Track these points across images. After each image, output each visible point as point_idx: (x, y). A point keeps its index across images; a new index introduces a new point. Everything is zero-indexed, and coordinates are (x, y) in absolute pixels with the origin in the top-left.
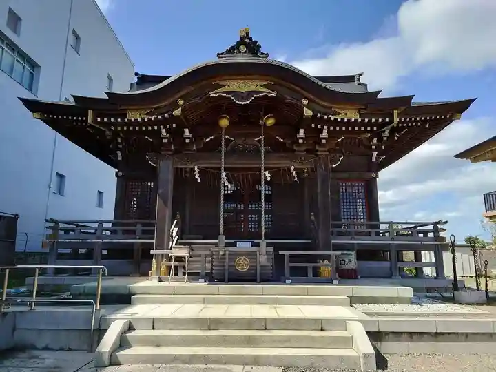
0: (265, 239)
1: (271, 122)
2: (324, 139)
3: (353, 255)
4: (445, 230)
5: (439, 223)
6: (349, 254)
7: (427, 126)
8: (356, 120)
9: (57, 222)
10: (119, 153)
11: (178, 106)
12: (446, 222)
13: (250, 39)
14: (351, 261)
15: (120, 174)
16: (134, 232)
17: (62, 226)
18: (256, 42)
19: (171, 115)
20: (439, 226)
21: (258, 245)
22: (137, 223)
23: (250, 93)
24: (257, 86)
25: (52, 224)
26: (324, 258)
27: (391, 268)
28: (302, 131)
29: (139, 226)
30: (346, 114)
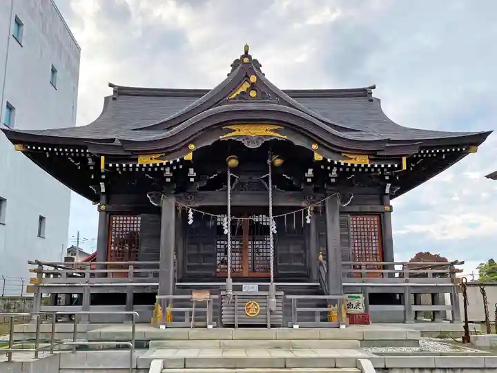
0: (275, 281)
1: (278, 162)
2: (333, 178)
3: (361, 298)
4: (462, 271)
5: (456, 262)
6: (357, 298)
7: (444, 157)
8: (366, 166)
9: (40, 264)
10: (102, 185)
11: (189, 151)
12: (462, 263)
13: (250, 57)
14: (359, 305)
15: (103, 207)
16: (126, 275)
17: (45, 268)
18: (256, 61)
19: (182, 160)
20: (456, 267)
21: (267, 289)
22: (129, 265)
23: (260, 137)
24: (267, 130)
25: (36, 266)
26: (334, 302)
27: (405, 311)
28: (310, 171)
29: (131, 268)
30: (356, 159)
